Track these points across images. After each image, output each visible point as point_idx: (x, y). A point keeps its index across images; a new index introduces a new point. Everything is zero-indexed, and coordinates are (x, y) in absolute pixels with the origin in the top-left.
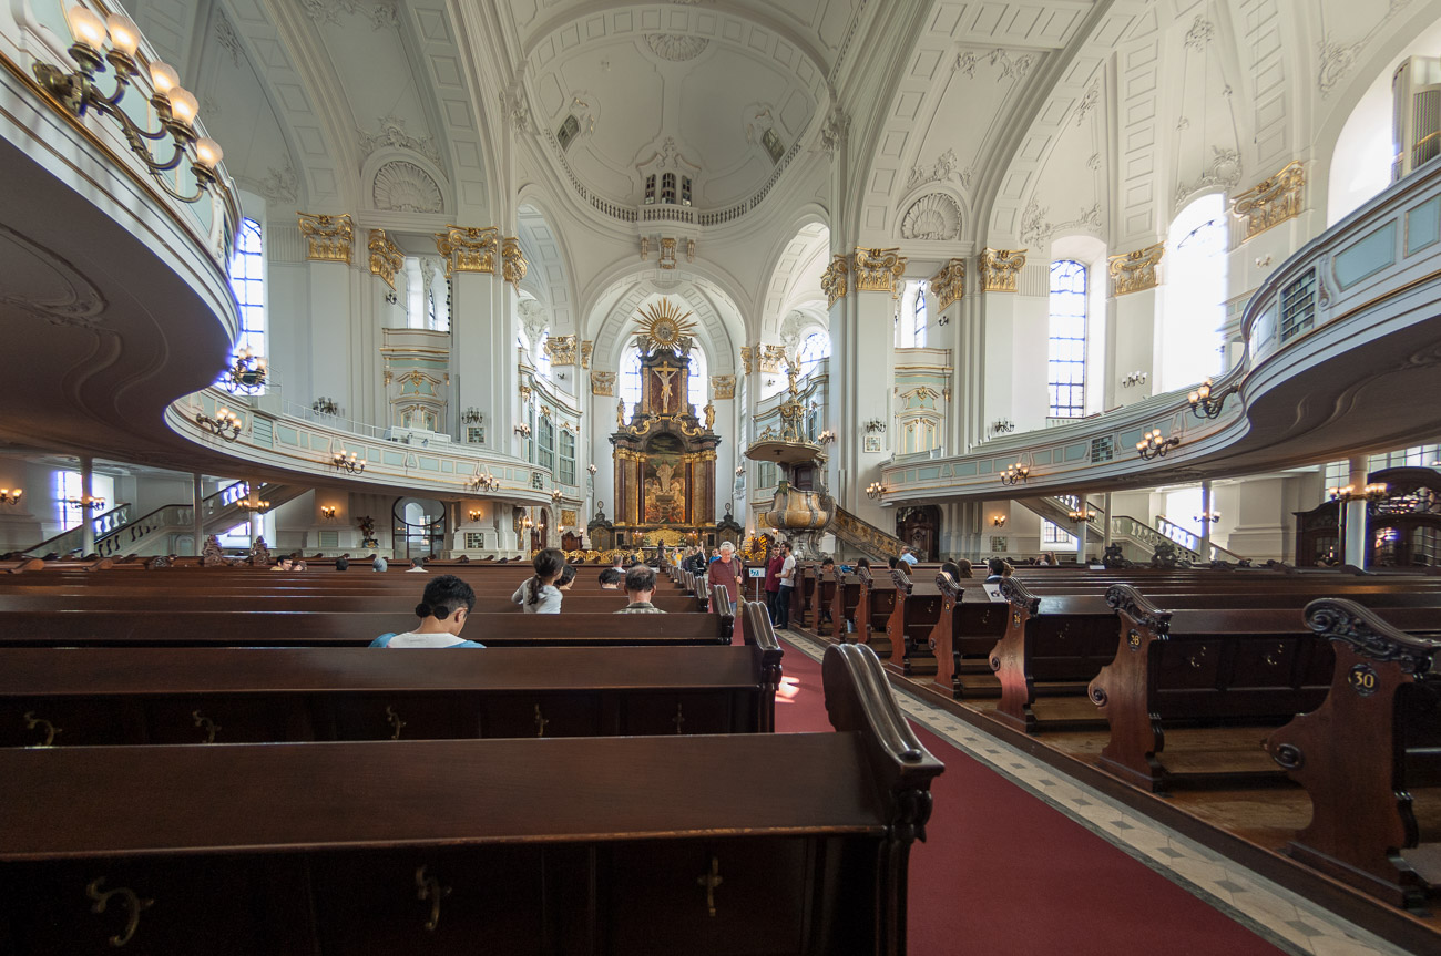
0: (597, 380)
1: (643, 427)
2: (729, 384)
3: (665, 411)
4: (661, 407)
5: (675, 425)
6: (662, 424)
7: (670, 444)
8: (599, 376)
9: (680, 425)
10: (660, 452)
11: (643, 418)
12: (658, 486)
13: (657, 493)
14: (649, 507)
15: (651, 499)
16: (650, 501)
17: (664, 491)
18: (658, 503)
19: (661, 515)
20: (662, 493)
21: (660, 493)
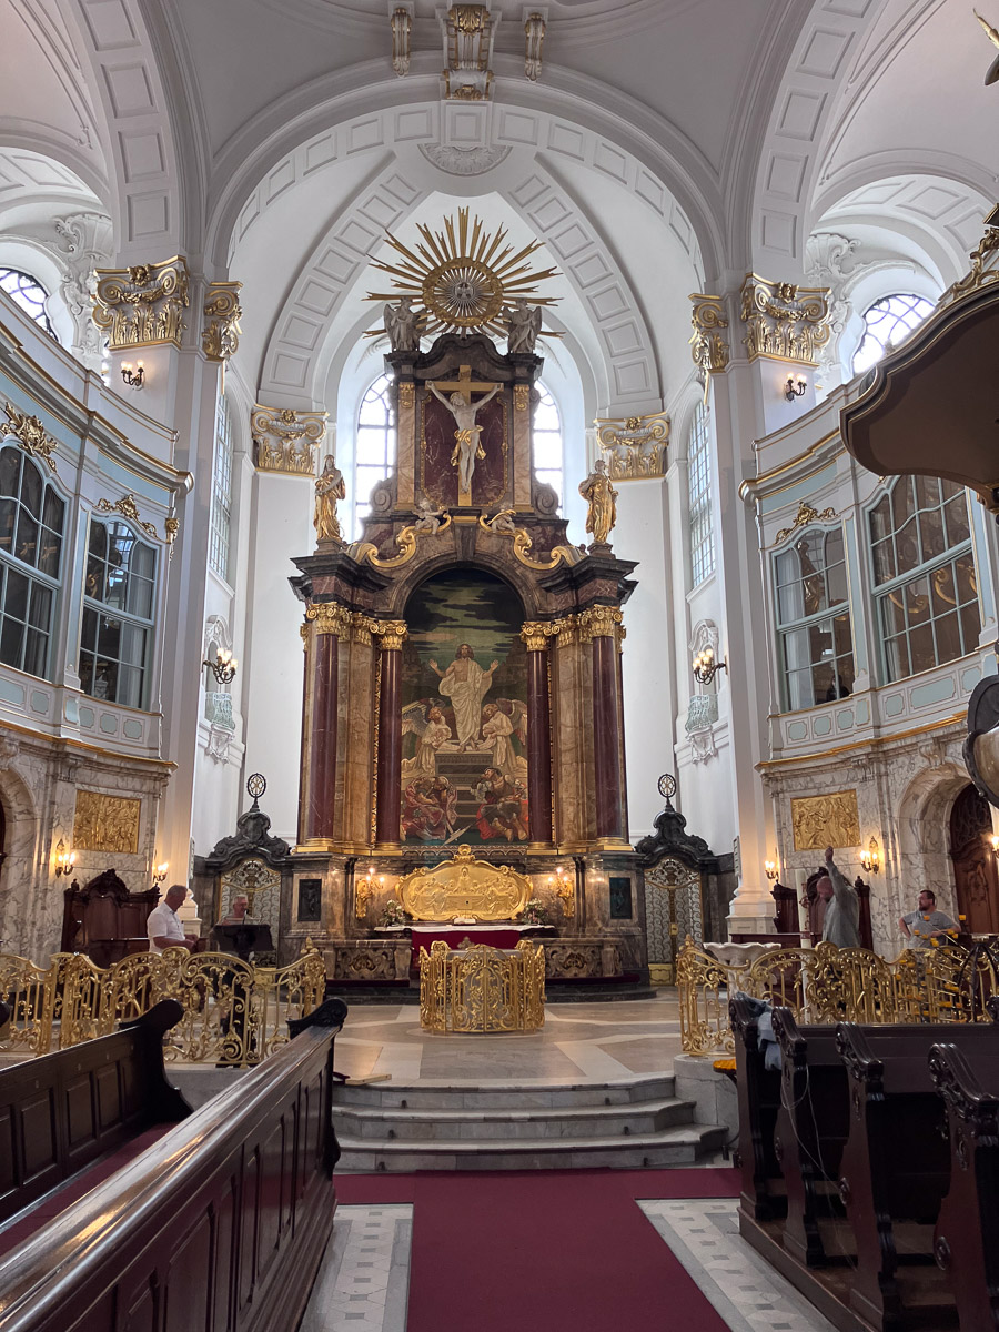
0: (270, 429)
1: (397, 547)
2: (651, 436)
4: (452, 488)
5: (494, 540)
6: (455, 538)
7: (482, 599)
8: (277, 420)
9: (511, 539)
10: (448, 623)
11: (399, 520)
12: (444, 726)
13: (438, 746)
14: (414, 790)
15: (421, 767)
16: (415, 774)
17: (463, 741)
18: (443, 779)
19: (452, 815)
20: (457, 747)
21: (449, 748)
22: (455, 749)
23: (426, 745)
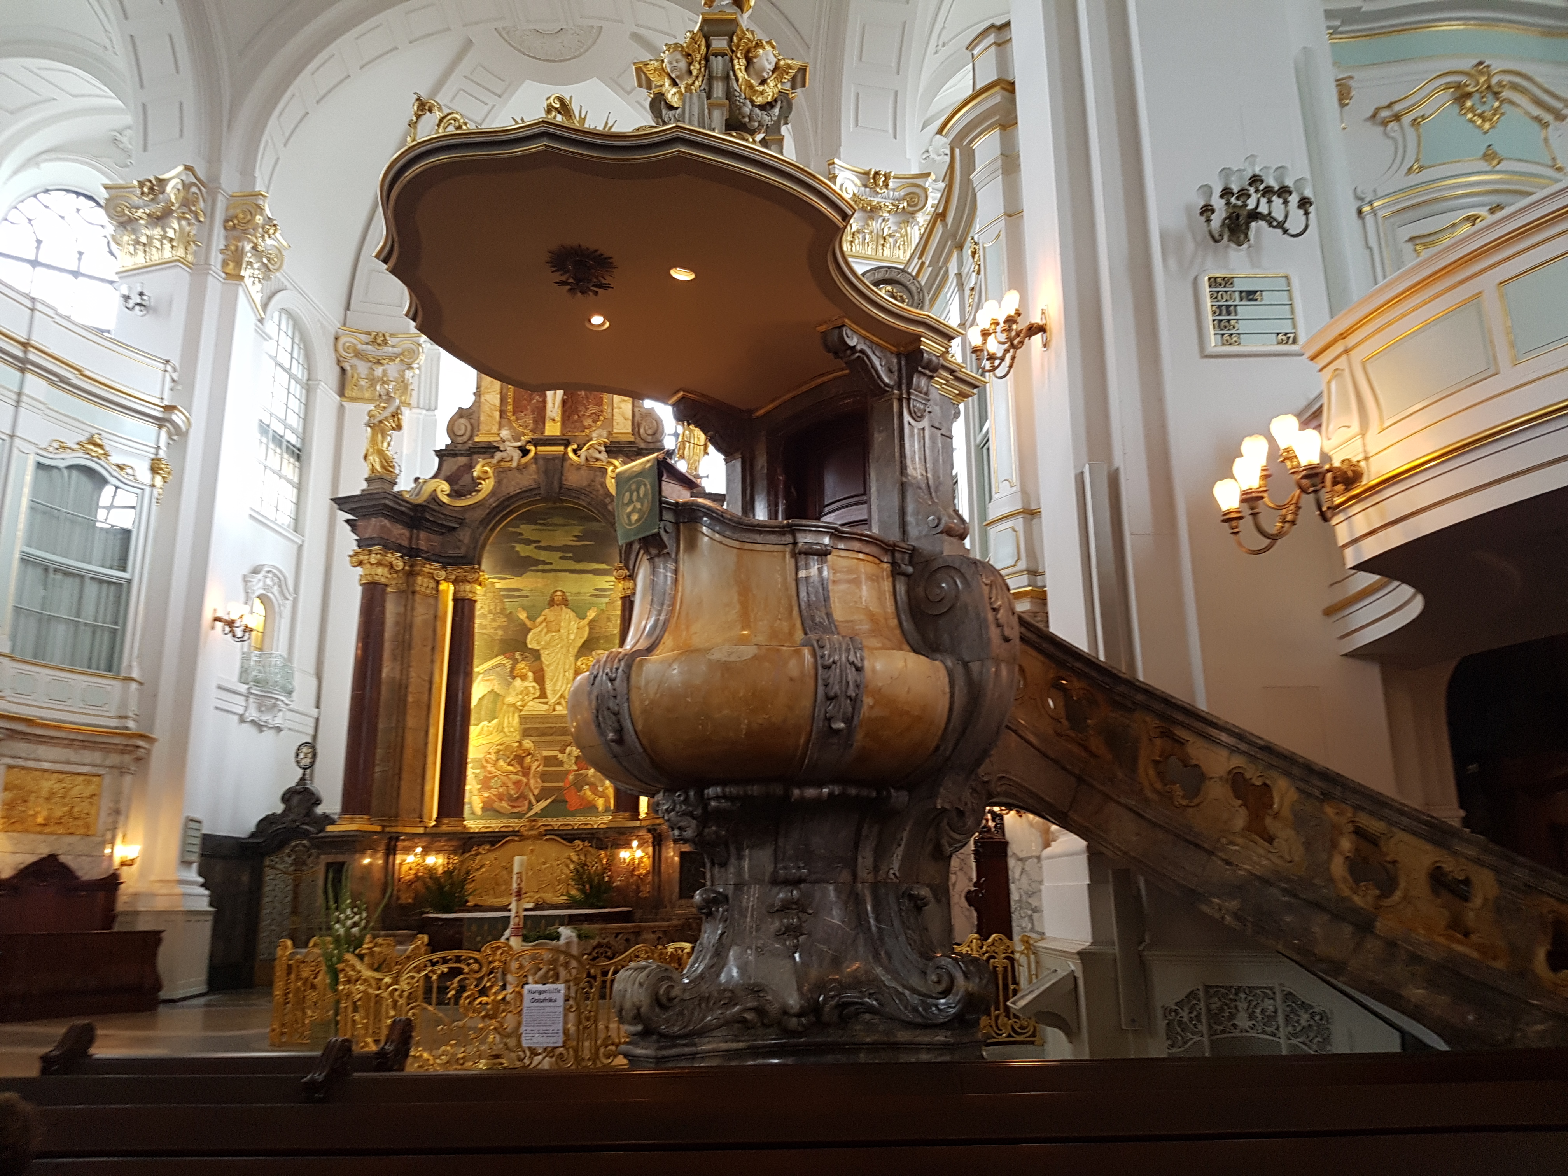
0: (358, 354)
1: (475, 484)
3: (553, 429)
4: (538, 416)
5: (584, 472)
6: (538, 472)
7: (579, 538)
8: (367, 344)
9: (604, 471)
10: (540, 567)
11: (479, 453)
12: (530, 684)
13: (523, 706)
14: (493, 757)
15: (502, 731)
16: (496, 738)
17: (552, 699)
18: (528, 744)
19: (535, 784)
20: (546, 707)
21: (536, 708)
22: (542, 709)
23: (509, 705)
